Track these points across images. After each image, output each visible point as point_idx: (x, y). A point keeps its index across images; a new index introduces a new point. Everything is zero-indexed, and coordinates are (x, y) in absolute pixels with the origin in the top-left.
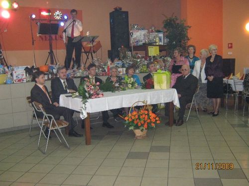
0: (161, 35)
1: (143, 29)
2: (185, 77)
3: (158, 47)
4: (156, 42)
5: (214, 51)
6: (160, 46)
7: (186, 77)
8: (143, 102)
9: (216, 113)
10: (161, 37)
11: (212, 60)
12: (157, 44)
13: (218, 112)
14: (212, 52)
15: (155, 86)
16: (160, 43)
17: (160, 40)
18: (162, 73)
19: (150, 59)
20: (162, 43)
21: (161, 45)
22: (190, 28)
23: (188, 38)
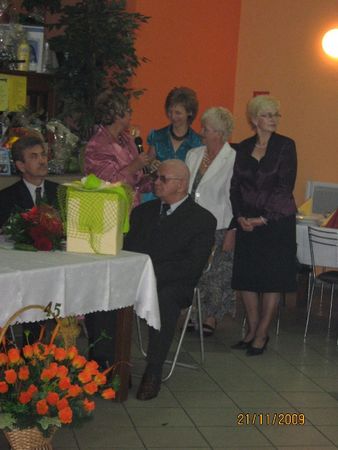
0: (37, 35)
2: (167, 207)
3: (23, 80)
5: (267, 120)
6: (31, 76)
8: (47, 310)
9: (258, 344)
10: (37, 43)
11: (258, 154)
12: (22, 67)
13: (267, 340)
14: (261, 122)
16: (33, 67)
20: (38, 68)
21: (34, 72)
22: (145, 21)
23: (135, 58)
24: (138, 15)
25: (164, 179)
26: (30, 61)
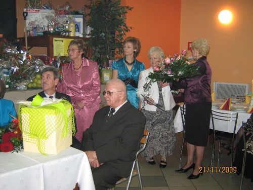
1: (47, 8)
4: (69, 32)
6: (76, 38)
7: (117, 110)
10: (79, 23)
12: (72, 35)
15: (25, 144)
16: (77, 34)
17: (77, 28)
18: (45, 107)
19: (55, 62)
20: (80, 35)
21: (78, 37)
22: (130, 10)
23: (127, 28)
24: (127, 7)
25: (110, 93)
26: (76, 31)
